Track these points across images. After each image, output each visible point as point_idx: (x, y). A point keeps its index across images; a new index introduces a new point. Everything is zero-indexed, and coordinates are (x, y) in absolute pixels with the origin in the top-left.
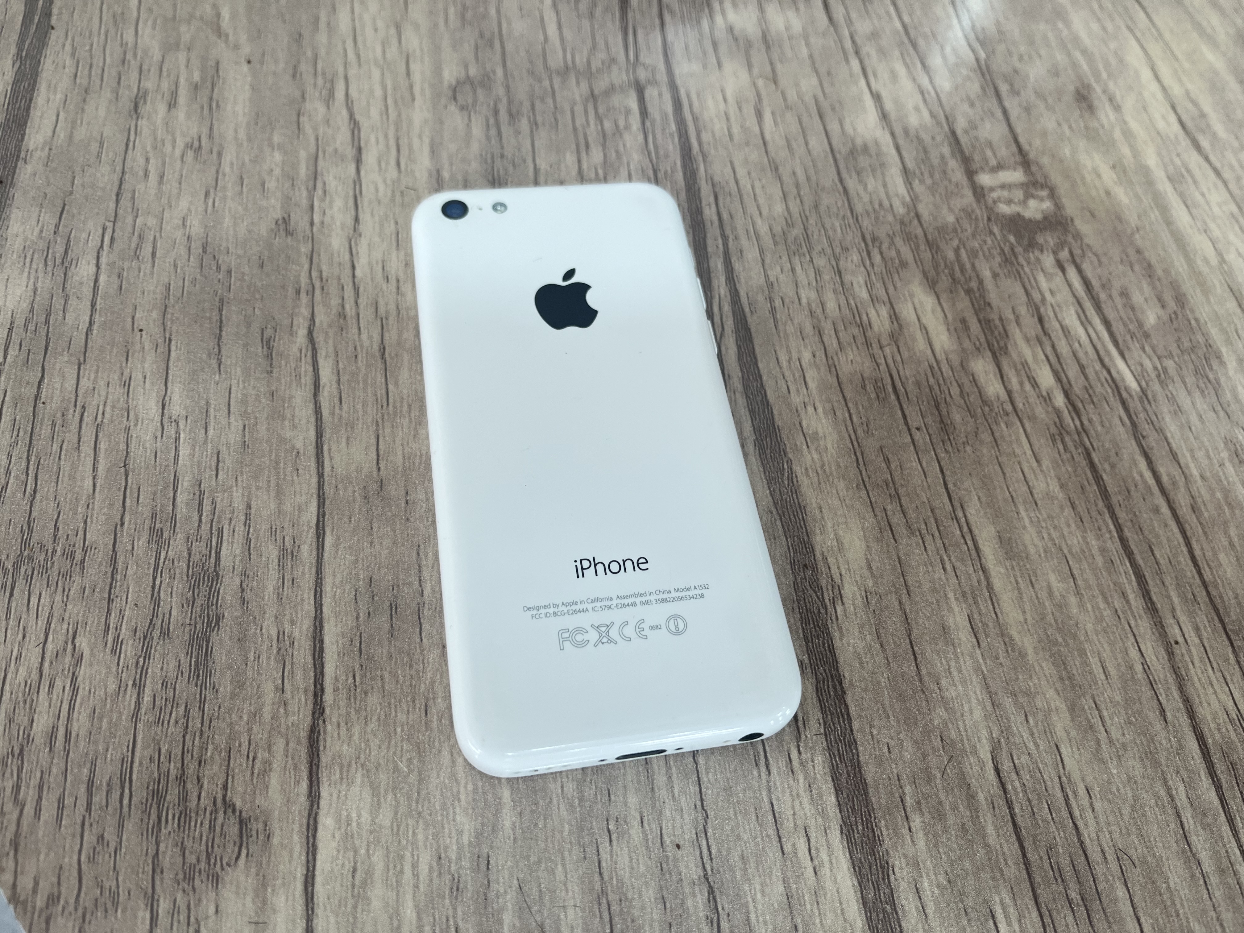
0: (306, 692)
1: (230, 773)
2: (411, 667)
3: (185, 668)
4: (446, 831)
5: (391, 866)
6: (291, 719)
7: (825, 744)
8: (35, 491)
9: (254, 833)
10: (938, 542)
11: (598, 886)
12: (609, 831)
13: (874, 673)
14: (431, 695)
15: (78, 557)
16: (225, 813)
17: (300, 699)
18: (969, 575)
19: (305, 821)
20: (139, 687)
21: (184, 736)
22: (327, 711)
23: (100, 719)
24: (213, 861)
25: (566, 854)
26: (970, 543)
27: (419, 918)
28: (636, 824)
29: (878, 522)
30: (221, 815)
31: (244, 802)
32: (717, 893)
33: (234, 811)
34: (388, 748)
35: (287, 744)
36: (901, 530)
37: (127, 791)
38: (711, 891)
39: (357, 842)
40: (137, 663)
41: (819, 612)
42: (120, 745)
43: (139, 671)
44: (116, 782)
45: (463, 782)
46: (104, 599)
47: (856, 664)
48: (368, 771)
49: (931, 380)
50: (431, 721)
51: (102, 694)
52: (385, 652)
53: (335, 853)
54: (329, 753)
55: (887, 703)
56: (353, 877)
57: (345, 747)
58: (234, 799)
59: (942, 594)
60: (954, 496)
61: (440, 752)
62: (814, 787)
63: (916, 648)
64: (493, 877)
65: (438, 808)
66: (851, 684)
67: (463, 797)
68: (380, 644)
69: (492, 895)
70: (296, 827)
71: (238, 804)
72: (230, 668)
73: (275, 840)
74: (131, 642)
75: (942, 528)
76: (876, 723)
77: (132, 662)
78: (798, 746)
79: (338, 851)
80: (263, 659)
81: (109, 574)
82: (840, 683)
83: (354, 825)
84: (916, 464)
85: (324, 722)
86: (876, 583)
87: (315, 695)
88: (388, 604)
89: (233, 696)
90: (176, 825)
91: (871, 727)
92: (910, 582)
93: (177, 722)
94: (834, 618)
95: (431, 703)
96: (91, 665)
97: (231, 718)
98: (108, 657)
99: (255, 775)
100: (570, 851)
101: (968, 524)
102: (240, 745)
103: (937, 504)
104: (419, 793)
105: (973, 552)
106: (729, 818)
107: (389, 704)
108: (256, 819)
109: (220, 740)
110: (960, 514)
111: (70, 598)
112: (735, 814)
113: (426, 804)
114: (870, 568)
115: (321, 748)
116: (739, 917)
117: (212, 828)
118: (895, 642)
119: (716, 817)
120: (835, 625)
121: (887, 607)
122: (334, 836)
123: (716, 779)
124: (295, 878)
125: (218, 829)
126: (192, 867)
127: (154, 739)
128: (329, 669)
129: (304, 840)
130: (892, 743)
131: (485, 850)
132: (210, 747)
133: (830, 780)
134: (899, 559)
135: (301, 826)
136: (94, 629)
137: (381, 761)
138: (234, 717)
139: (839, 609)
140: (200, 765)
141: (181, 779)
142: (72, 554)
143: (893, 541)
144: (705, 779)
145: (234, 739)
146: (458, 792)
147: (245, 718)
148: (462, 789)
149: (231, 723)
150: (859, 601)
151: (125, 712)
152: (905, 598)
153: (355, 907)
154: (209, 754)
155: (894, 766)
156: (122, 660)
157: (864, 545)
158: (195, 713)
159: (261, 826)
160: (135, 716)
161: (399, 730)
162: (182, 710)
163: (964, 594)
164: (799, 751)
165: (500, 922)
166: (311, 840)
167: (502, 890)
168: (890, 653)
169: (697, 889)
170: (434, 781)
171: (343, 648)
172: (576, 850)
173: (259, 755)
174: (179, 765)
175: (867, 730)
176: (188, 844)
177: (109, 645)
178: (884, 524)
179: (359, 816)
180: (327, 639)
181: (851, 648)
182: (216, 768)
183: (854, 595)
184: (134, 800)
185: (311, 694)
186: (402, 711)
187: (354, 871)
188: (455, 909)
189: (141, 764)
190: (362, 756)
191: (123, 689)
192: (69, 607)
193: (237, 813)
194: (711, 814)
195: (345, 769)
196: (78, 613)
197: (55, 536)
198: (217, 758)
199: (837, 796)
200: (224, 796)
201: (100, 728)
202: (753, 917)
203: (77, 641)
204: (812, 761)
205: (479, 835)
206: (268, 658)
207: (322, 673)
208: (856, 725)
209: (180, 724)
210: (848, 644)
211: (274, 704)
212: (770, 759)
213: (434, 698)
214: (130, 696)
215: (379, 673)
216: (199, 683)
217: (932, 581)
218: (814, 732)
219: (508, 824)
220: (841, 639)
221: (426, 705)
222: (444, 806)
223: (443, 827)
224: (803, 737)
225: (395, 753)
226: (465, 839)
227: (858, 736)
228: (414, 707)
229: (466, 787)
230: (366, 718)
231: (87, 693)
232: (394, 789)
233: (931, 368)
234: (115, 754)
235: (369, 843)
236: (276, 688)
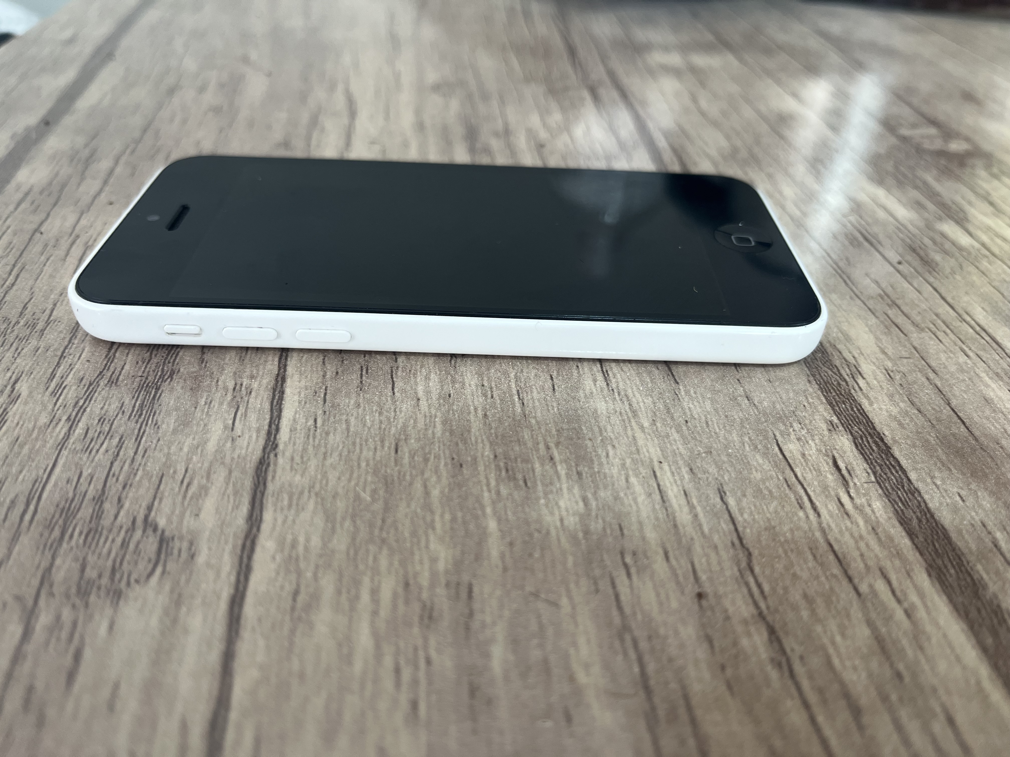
0: (258, 431)
1: (159, 495)
2: (380, 414)
3: (128, 409)
4: (417, 557)
5: (344, 590)
6: (237, 452)
7: (880, 491)
8: (13, 285)
9: (176, 552)
10: (952, 336)
11: (617, 620)
12: (626, 566)
13: (918, 432)
14: (403, 437)
15: (40, 326)
16: (144, 531)
17: (250, 437)
18: (997, 361)
19: (240, 542)
20: (73, 422)
21: (112, 463)
22: (281, 447)
23: (21, 447)
24: (118, 576)
25: (572, 586)
26: (988, 338)
27: (378, 646)
28: (660, 558)
29: (882, 322)
30: (138, 533)
31: (169, 521)
32: (781, 634)
33: (155, 529)
34: (349, 480)
35: (230, 472)
36: (908, 326)
37: (32, 507)
38: (772, 631)
39: (302, 565)
40: (77, 403)
41: (839, 384)
42: (37, 467)
43: (76, 410)
44: (22, 500)
45: (438, 512)
46: (56, 356)
47: (894, 425)
48: (323, 499)
49: (901, 235)
50: (402, 458)
51: (31, 426)
52: (352, 402)
53: (273, 574)
54: (278, 482)
55: (944, 458)
56: (294, 600)
57: (298, 478)
58: (158, 519)
59: (972, 373)
60: (956, 307)
61: (411, 484)
62: (880, 530)
63: (961, 415)
64: (476, 606)
65: (407, 534)
66: (895, 441)
67: (438, 525)
68: (348, 395)
69: (475, 625)
70: (228, 548)
71: (162, 522)
72: (177, 409)
73: (201, 559)
74: (74, 388)
75: (952, 327)
76: (937, 474)
77: (71, 402)
78: (848, 493)
79: (278, 573)
80: (215, 404)
81: (68, 339)
82: (882, 440)
83: (301, 549)
84: (906, 285)
85: (276, 455)
86: (895, 364)
87: (269, 433)
88: (359, 366)
89: (175, 431)
90: (81, 541)
91: (932, 478)
92: (933, 364)
93: (107, 451)
94: (857, 388)
95: (402, 443)
96: (26, 403)
97: (169, 448)
98: (46, 398)
99: (188, 499)
100: (577, 583)
101: (979, 325)
102: (175, 472)
103: (940, 311)
104: (383, 521)
105: (994, 345)
106: (779, 557)
107: (354, 444)
108: (181, 538)
109: (154, 467)
110: (968, 319)
111: (22, 354)
112: (786, 552)
113: (392, 531)
114: (884, 353)
115: (269, 478)
116: (816, 661)
117: (124, 544)
118: (934, 409)
119: (762, 555)
120: (860, 393)
121: (915, 382)
122: (274, 558)
123: (754, 520)
124: (219, 598)
125: (132, 546)
126: (92, 583)
127: (77, 464)
128: (288, 413)
129: (236, 560)
130: (963, 493)
131: (466, 578)
132: (140, 473)
133: (897, 524)
134: (915, 348)
135: (234, 547)
136: (38, 377)
137: (340, 490)
138: (173, 448)
139: (861, 382)
140: (124, 487)
141: (100, 499)
142: (34, 326)
143: (902, 335)
144: (740, 519)
145: (169, 467)
146: (433, 521)
147: (186, 449)
148: (437, 518)
149: (169, 454)
150: (881, 377)
151: (51, 442)
152: (932, 375)
153: (293, 632)
154: (138, 478)
155: (973, 514)
156: (60, 401)
157: (872, 337)
158: (130, 444)
159: (185, 545)
160: (62, 445)
161: (363, 464)
162: (115, 441)
163: (997, 374)
164: (850, 496)
165: (487, 655)
166: (245, 560)
167: (488, 620)
168: (932, 418)
169: (752, 629)
170: (402, 510)
171: (306, 397)
172: (584, 582)
173: (196, 482)
174: (100, 487)
175: (929, 480)
176: (91, 559)
177: (51, 389)
178: (888, 323)
179: (308, 540)
180: (288, 391)
181: (884, 412)
182: (142, 491)
183: (874, 372)
184: (38, 517)
185: (263, 433)
186: (369, 449)
187: (296, 593)
188: (426, 640)
189: (56, 485)
190: (317, 486)
191: (54, 423)
192: (18, 360)
193: (159, 532)
194: (755, 553)
195: (295, 497)
196: (27, 364)
197: (21, 313)
198: (146, 483)
199: (912, 540)
200: (146, 517)
201: (19, 453)
202: (836, 662)
203: (17, 386)
204: (870, 505)
205: (458, 565)
206: (221, 404)
207: (279, 417)
208: (913, 476)
209: (110, 452)
210: (881, 409)
211: (219, 440)
212: (817, 504)
213: (406, 439)
214: (61, 429)
215: (344, 417)
216: (141, 420)
217: (958, 364)
218: (863, 480)
219: (495, 554)
220: (871, 404)
221: (397, 445)
222: (414, 534)
223: (412, 553)
224: (851, 484)
225: (357, 485)
226: (441, 566)
227: (920, 485)
228: (383, 447)
229: (442, 516)
230: (325, 454)
231: (14, 425)
232: (353, 518)
233: (898, 228)
234: (28, 476)
235: (317, 567)
236: (225, 427)
